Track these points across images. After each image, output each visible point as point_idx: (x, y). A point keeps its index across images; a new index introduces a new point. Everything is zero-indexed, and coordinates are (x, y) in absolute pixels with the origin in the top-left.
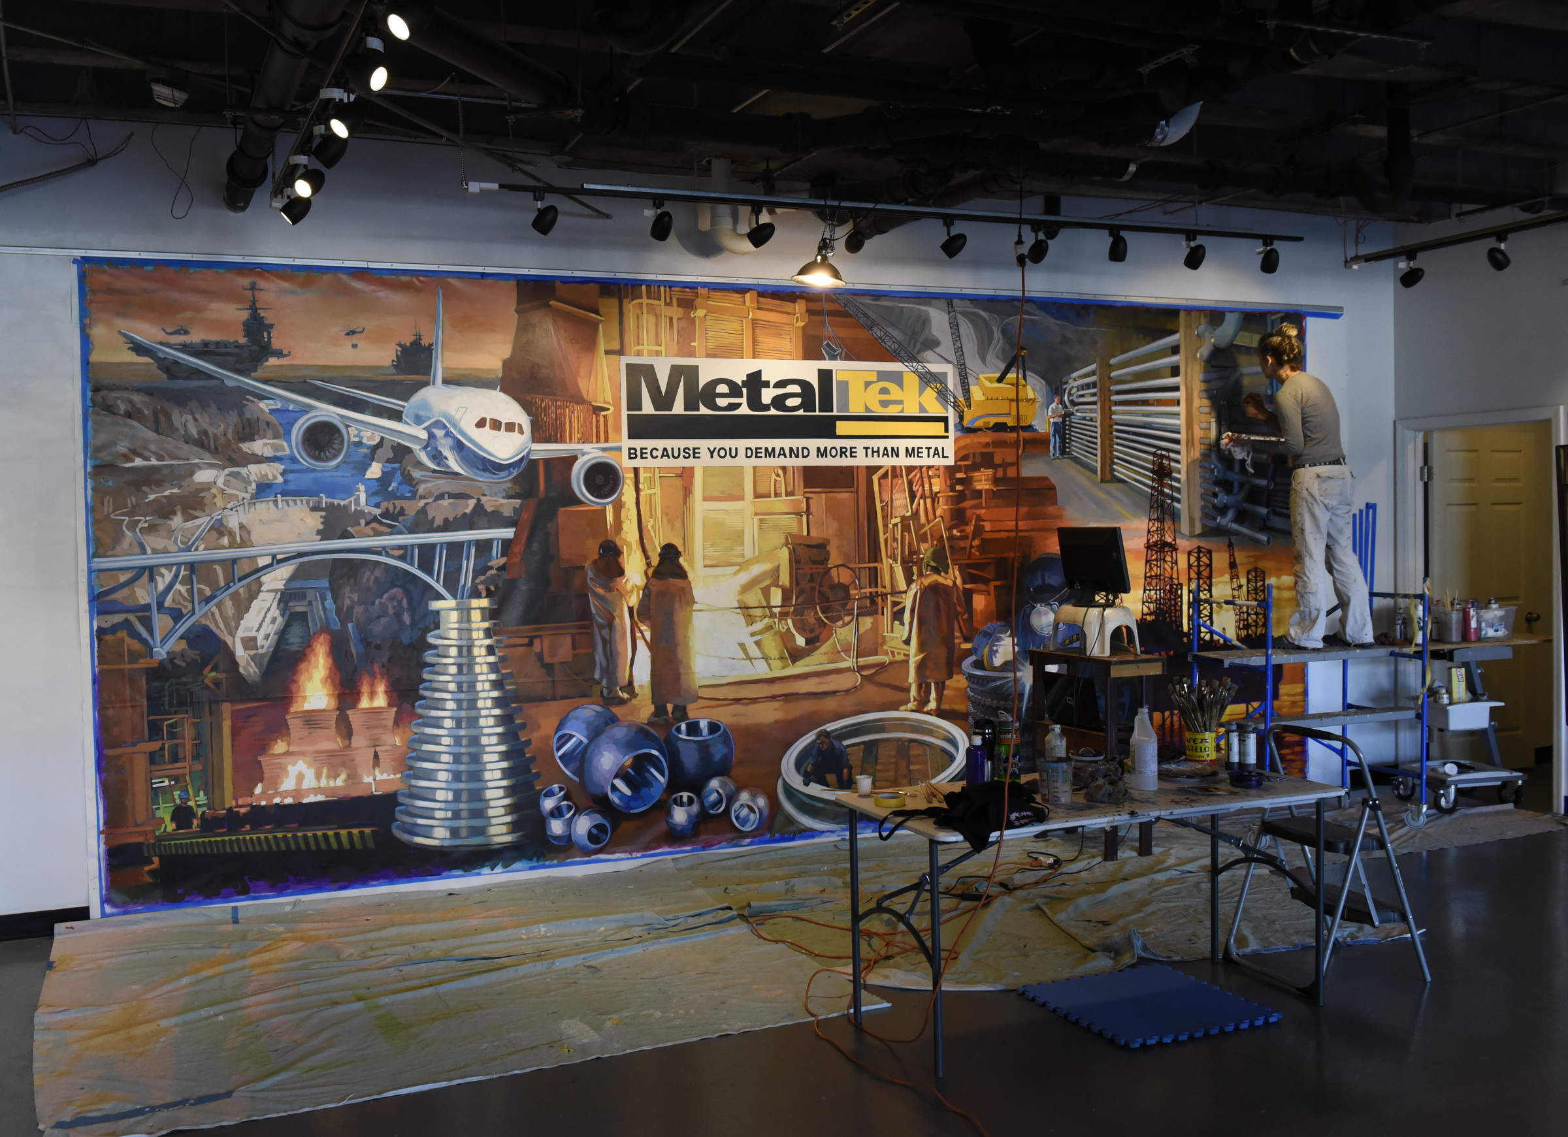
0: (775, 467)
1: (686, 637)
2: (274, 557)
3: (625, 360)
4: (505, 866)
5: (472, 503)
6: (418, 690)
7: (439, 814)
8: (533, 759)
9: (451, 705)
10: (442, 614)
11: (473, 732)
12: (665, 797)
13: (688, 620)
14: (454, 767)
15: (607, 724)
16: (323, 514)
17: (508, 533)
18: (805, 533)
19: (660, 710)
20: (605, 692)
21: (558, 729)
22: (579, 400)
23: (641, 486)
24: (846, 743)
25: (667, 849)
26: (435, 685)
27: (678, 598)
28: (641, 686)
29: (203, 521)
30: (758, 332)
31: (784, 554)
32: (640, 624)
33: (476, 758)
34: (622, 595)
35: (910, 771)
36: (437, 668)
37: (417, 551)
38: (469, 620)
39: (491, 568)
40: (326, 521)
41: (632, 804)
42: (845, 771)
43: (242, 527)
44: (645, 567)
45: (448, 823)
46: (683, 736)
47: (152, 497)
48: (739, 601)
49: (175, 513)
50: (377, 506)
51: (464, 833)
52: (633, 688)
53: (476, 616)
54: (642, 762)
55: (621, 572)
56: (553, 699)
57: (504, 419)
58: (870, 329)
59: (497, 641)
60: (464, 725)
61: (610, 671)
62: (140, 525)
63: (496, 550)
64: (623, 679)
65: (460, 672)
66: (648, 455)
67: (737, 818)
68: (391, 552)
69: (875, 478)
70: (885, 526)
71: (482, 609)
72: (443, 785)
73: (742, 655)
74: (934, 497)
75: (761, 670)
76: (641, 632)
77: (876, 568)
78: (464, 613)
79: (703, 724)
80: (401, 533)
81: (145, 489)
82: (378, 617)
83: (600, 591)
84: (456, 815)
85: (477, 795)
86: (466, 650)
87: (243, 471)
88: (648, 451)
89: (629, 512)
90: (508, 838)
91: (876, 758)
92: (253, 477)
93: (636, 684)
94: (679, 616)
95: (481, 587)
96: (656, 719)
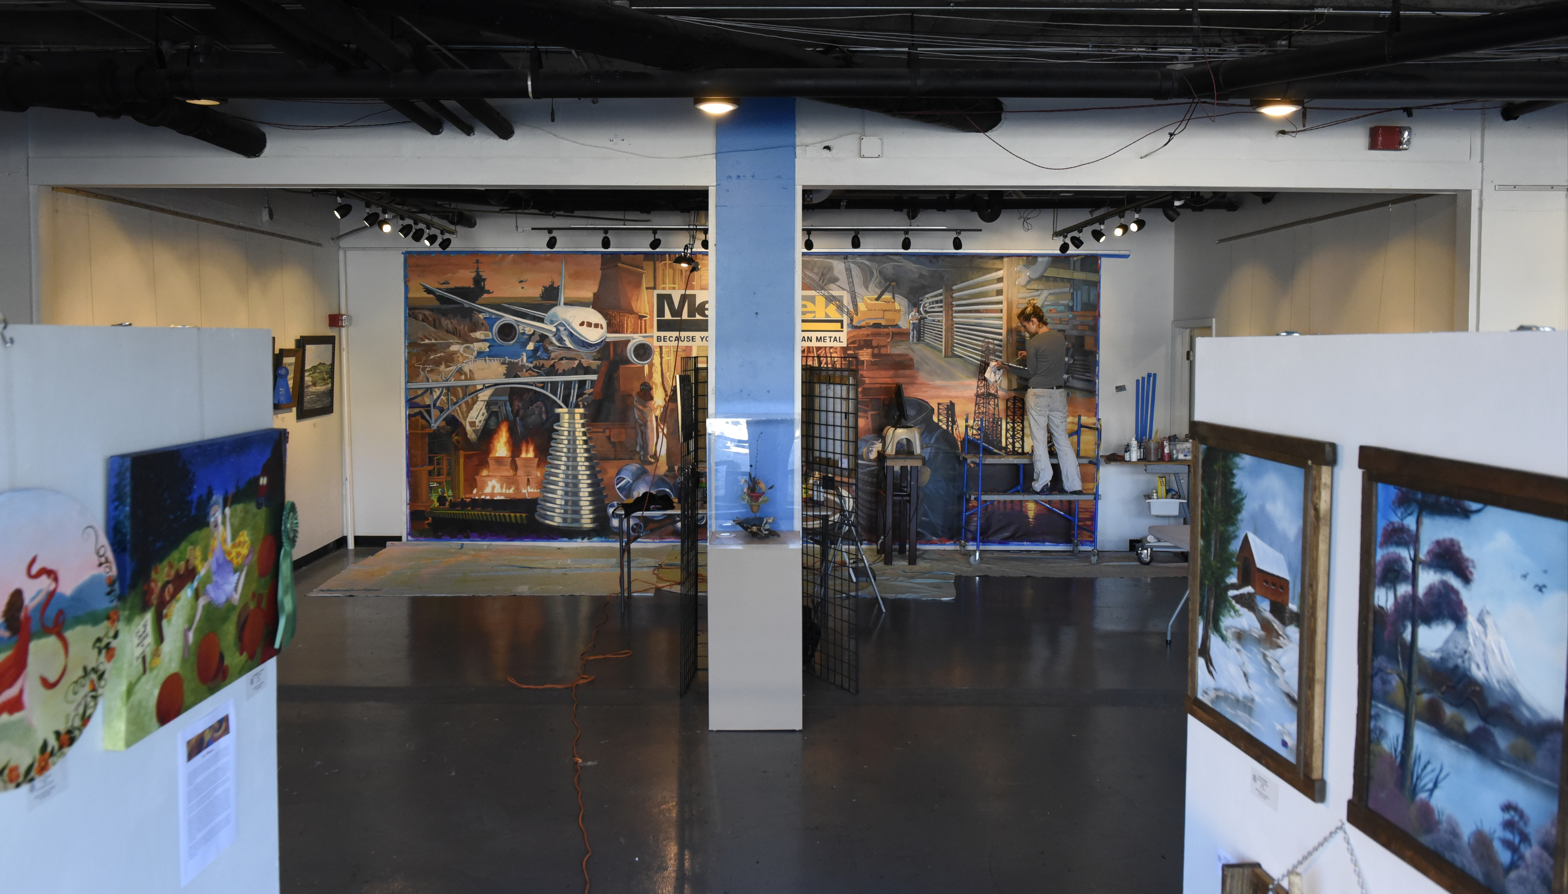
2: (484, 385)
3: (656, 292)
4: (589, 539)
5: (577, 362)
6: (548, 451)
7: (557, 511)
8: (604, 488)
9: (564, 459)
10: (561, 414)
11: (575, 473)
14: (566, 489)
15: (642, 474)
16: (507, 366)
17: (594, 377)
19: (671, 469)
20: (642, 458)
21: (617, 474)
22: (632, 312)
23: (663, 355)
25: (673, 540)
26: (557, 449)
29: (453, 368)
33: (576, 485)
34: (651, 410)
36: (558, 441)
37: (549, 385)
38: (574, 419)
39: (585, 394)
40: (508, 369)
43: (470, 371)
44: (664, 396)
45: (561, 515)
47: (432, 357)
49: (442, 364)
50: (531, 363)
51: (569, 521)
53: (577, 417)
55: (652, 398)
56: (615, 459)
57: (593, 322)
59: (588, 430)
60: (570, 469)
61: (645, 447)
62: (427, 369)
63: (588, 385)
64: (652, 452)
65: (569, 443)
66: (668, 340)
68: (537, 385)
71: (580, 413)
72: (560, 497)
78: (572, 415)
80: (542, 375)
81: (429, 353)
82: (531, 415)
83: (641, 407)
84: (566, 512)
85: (576, 503)
86: (572, 433)
87: (471, 346)
88: (668, 338)
89: (657, 368)
90: (591, 526)
92: (476, 349)
95: (580, 403)
96: (669, 473)
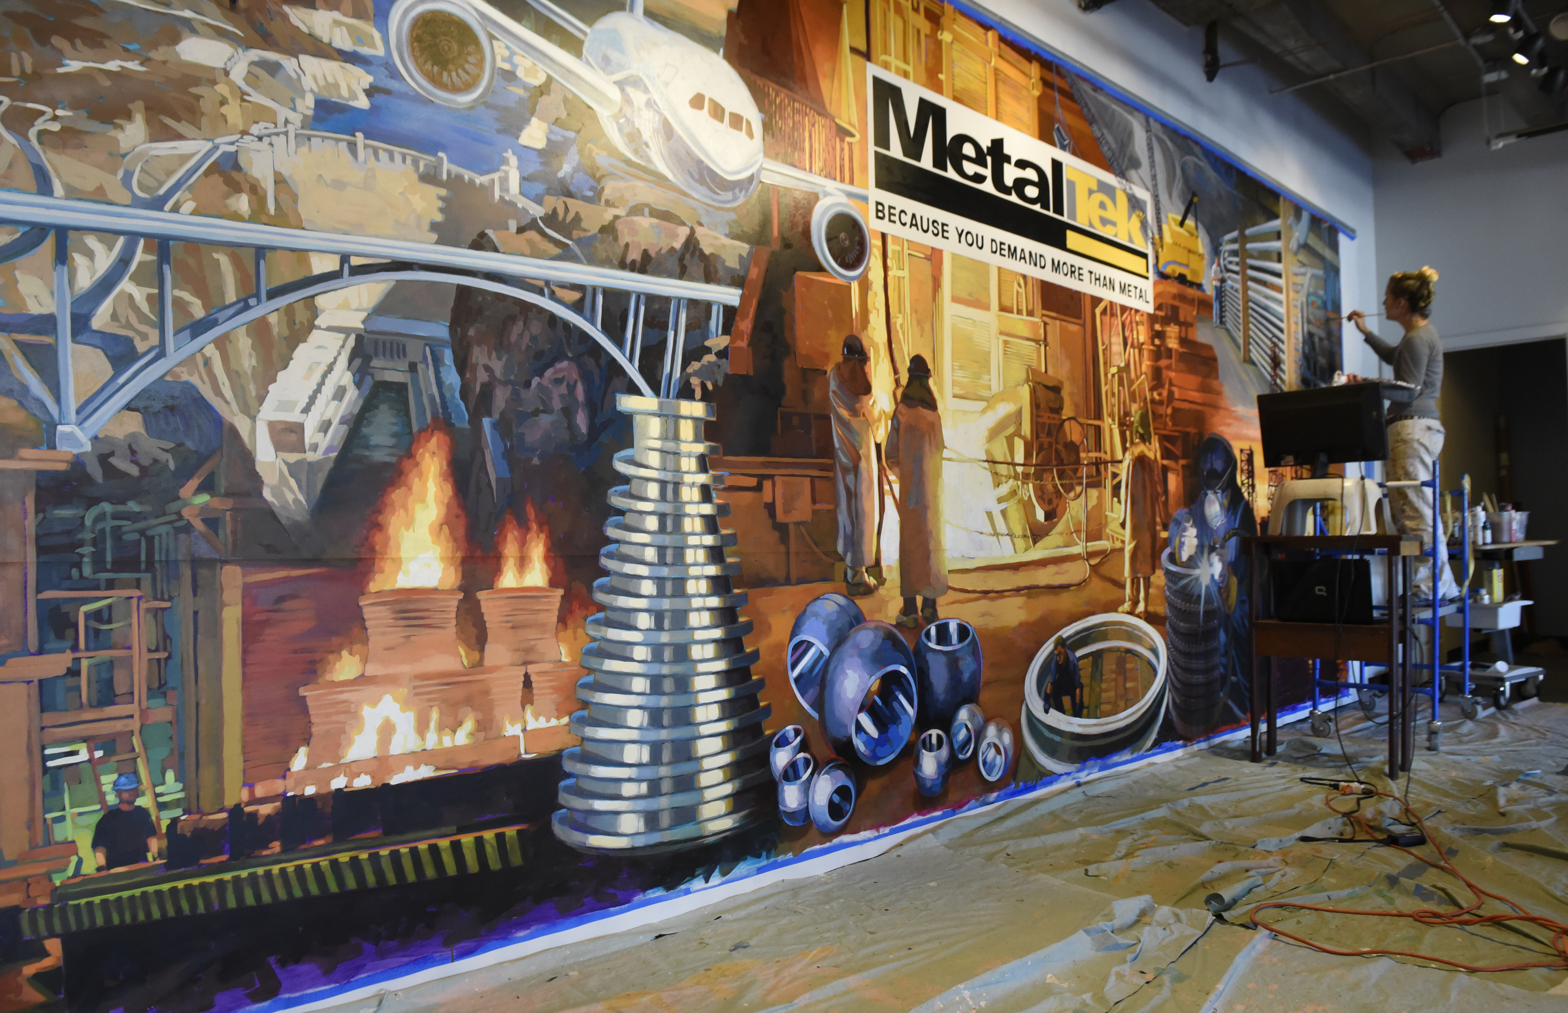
0: (1017, 273)
1: (936, 497)
2: (345, 258)
3: (873, 70)
4: (724, 874)
5: (683, 232)
6: (596, 557)
7: (628, 789)
8: (761, 683)
9: (648, 587)
10: (638, 419)
11: (680, 637)
12: (913, 738)
13: (938, 471)
14: (652, 701)
15: (851, 626)
16: (443, 192)
17: (731, 296)
18: (1043, 370)
19: (909, 606)
20: (850, 573)
21: (794, 634)
22: (823, 112)
23: (889, 262)
24: (1079, 653)
25: (917, 818)
26: (625, 549)
27: (927, 438)
28: (889, 567)
29: (194, 147)
30: (1000, 85)
31: (1025, 392)
32: (888, 472)
33: (683, 684)
34: (868, 424)
35: (1126, 689)
36: (629, 519)
37: (600, 299)
38: (676, 438)
39: (708, 350)
40: (448, 207)
41: (879, 751)
42: (1078, 691)
43: (280, 181)
44: (893, 386)
45: (641, 805)
46: (932, 645)
47: (74, 66)
48: (988, 452)
49: (129, 116)
50: (538, 200)
51: (665, 820)
52: (881, 571)
53: (687, 430)
54: (891, 683)
55: (867, 389)
56: (788, 581)
57: (729, 107)
58: (1091, 124)
59: (716, 479)
60: (667, 624)
61: (855, 542)
62: (40, 124)
63: (716, 321)
64: (870, 559)
65: (662, 529)
66: (896, 218)
67: (985, 763)
68: (560, 292)
69: (1098, 311)
70: (1106, 375)
71: (695, 419)
72: (634, 735)
73: (989, 530)
74: (1140, 347)
75: (1006, 552)
76: (890, 483)
77: (1099, 427)
78: (671, 419)
79: (953, 627)
80: (573, 258)
81: (57, 41)
82: (536, 413)
83: (844, 413)
84: (655, 789)
85: (684, 751)
86: (670, 488)
87: (289, 64)
88: (897, 212)
89: (876, 300)
90: (727, 823)
91: (1101, 674)
92: (308, 83)
93: (884, 564)
94: (929, 465)
95: (695, 382)
96: (905, 619)
